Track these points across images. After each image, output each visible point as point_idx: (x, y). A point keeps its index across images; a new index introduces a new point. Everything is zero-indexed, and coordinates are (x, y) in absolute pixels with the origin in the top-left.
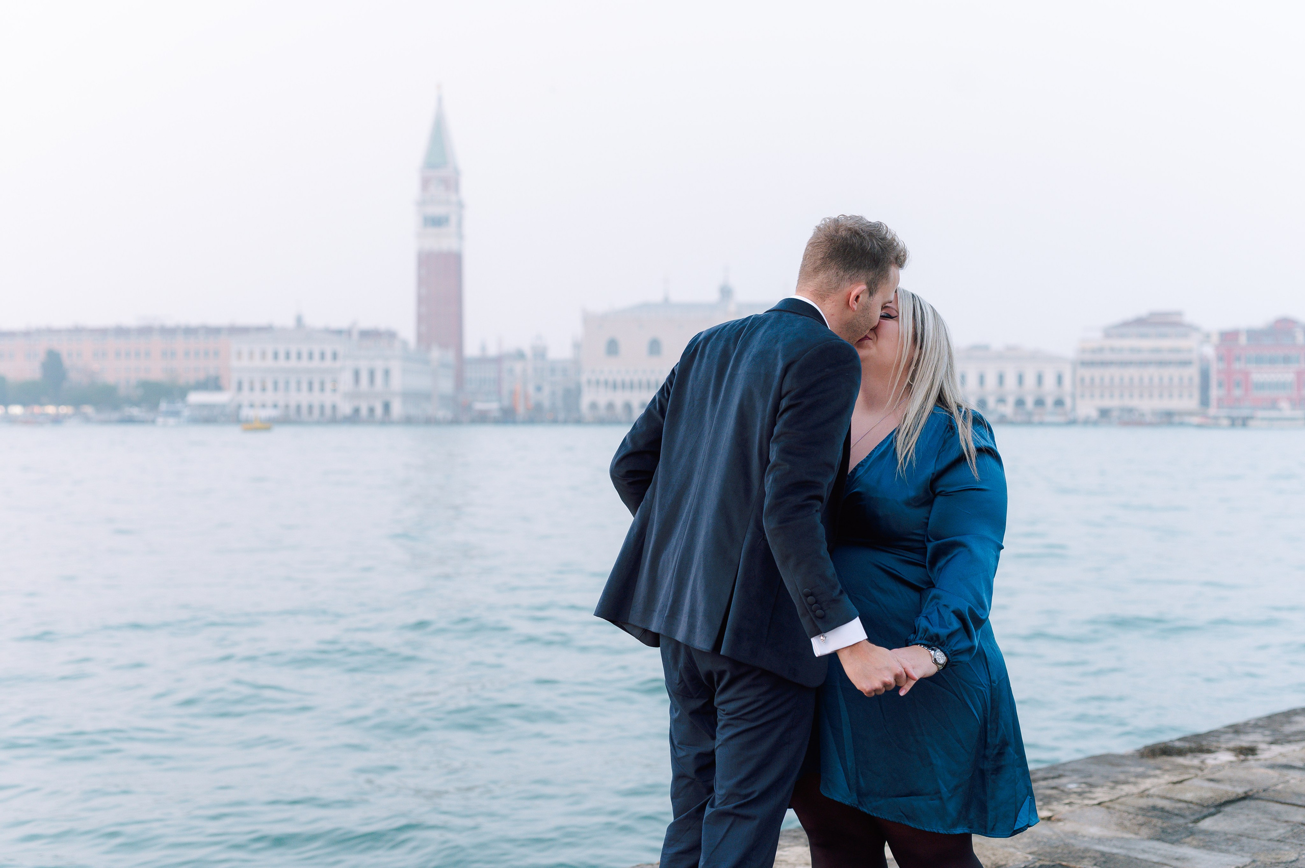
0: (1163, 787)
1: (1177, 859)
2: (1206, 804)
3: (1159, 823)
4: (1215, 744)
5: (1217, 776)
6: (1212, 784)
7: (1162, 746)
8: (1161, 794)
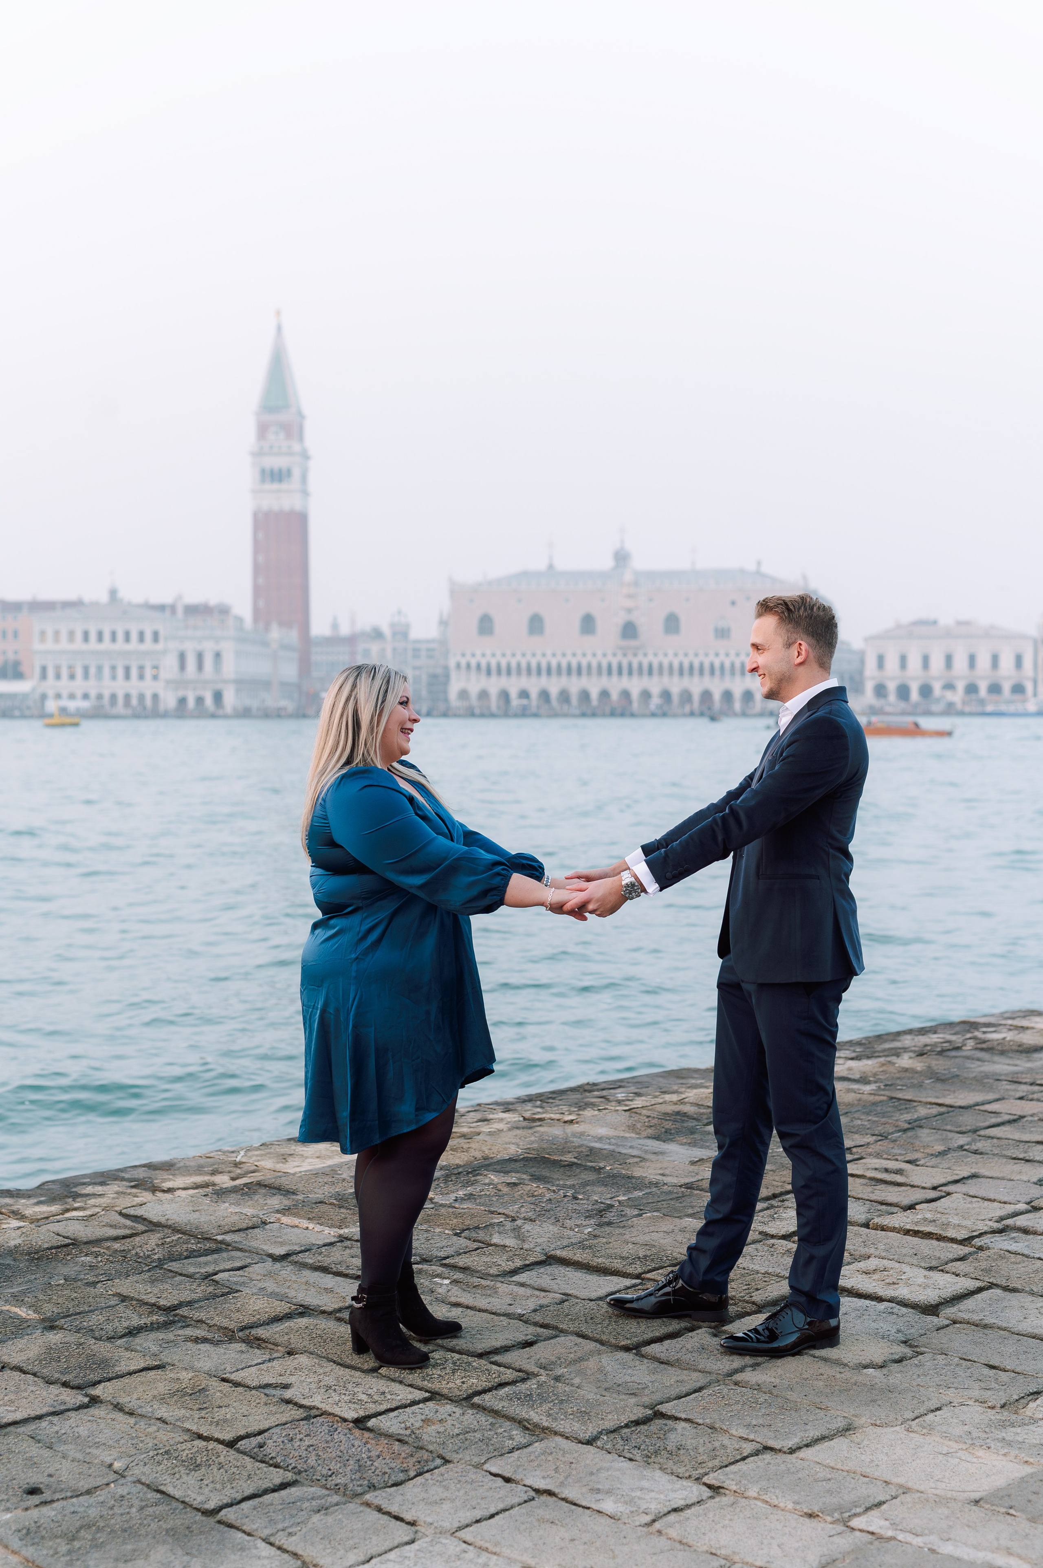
1: (655, 1153)
3: (669, 1125)
8: (695, 1101)
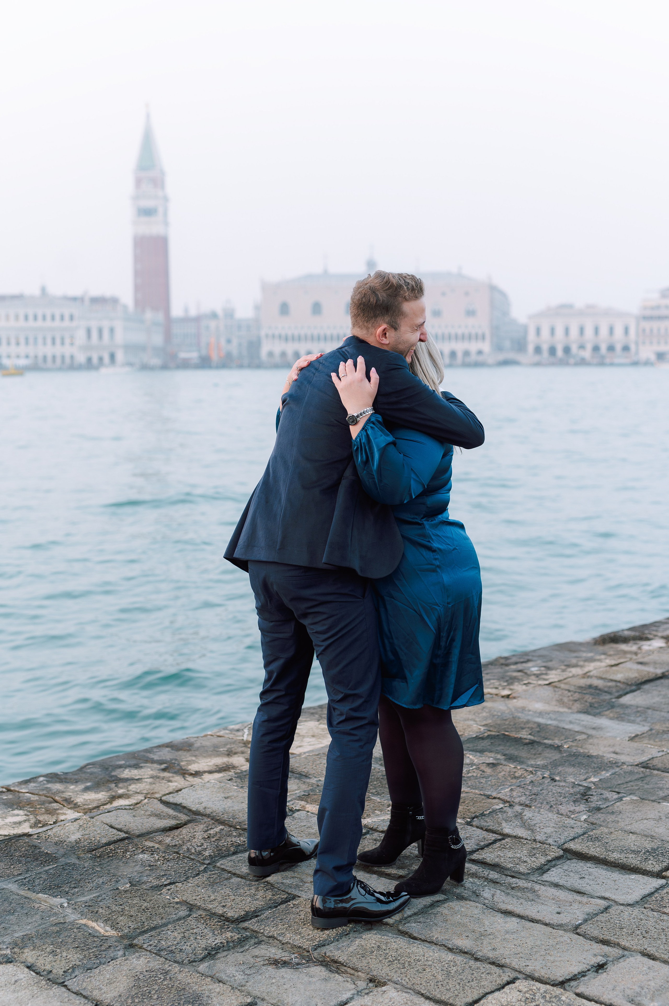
0: (601, 669)
1: (594, 729)
2: (630, 683)
3: (589, 699)
4: (654, 633)
5: (645, 660)
6: (640, 667)
7: (612, 635)
8: (598, 675)
